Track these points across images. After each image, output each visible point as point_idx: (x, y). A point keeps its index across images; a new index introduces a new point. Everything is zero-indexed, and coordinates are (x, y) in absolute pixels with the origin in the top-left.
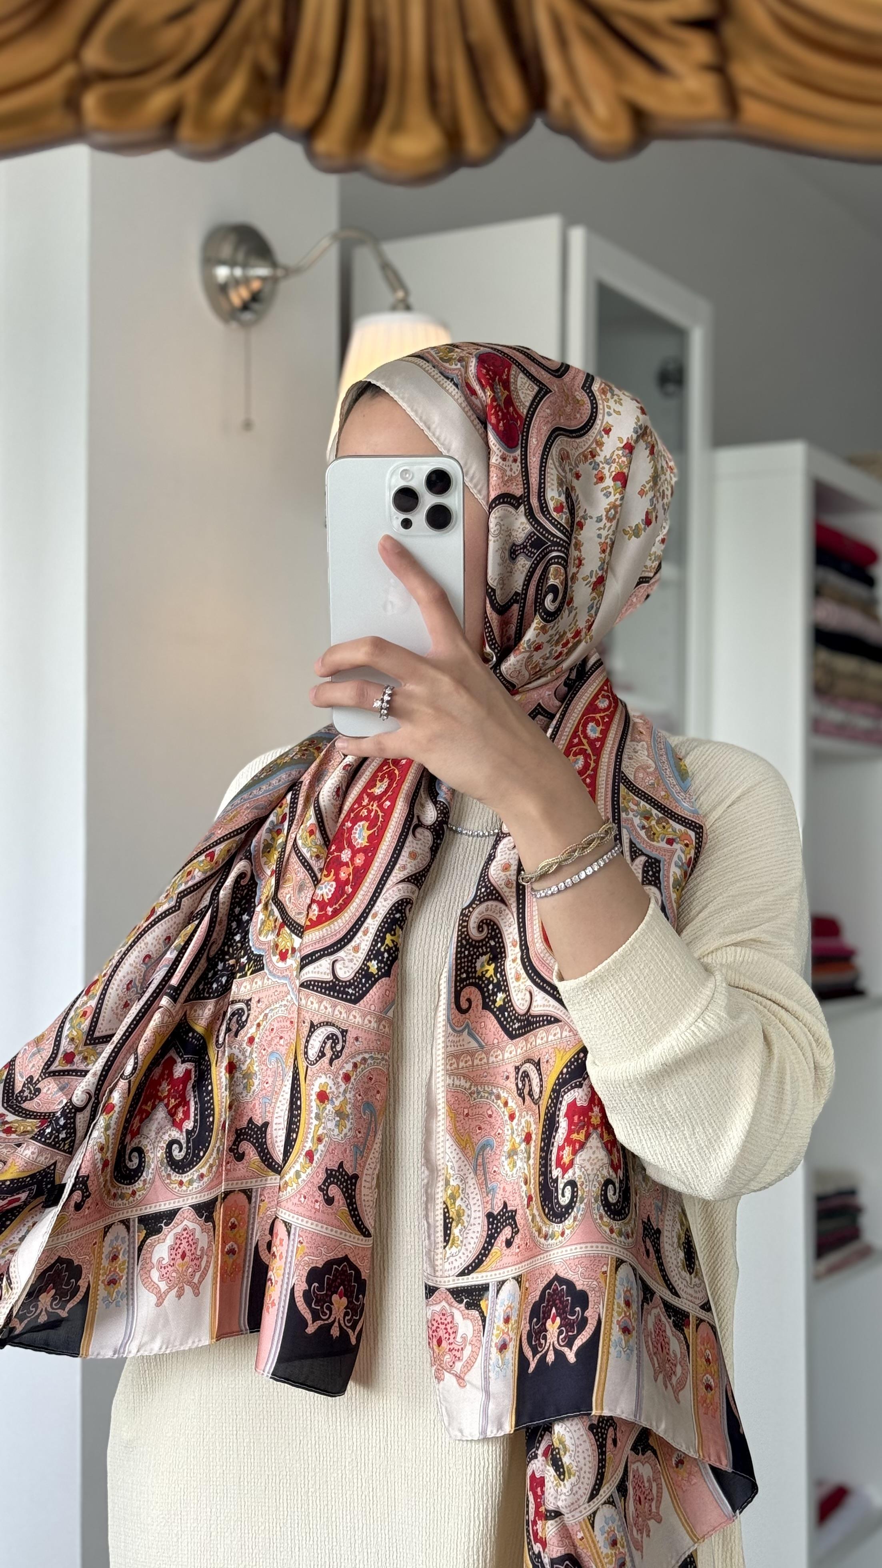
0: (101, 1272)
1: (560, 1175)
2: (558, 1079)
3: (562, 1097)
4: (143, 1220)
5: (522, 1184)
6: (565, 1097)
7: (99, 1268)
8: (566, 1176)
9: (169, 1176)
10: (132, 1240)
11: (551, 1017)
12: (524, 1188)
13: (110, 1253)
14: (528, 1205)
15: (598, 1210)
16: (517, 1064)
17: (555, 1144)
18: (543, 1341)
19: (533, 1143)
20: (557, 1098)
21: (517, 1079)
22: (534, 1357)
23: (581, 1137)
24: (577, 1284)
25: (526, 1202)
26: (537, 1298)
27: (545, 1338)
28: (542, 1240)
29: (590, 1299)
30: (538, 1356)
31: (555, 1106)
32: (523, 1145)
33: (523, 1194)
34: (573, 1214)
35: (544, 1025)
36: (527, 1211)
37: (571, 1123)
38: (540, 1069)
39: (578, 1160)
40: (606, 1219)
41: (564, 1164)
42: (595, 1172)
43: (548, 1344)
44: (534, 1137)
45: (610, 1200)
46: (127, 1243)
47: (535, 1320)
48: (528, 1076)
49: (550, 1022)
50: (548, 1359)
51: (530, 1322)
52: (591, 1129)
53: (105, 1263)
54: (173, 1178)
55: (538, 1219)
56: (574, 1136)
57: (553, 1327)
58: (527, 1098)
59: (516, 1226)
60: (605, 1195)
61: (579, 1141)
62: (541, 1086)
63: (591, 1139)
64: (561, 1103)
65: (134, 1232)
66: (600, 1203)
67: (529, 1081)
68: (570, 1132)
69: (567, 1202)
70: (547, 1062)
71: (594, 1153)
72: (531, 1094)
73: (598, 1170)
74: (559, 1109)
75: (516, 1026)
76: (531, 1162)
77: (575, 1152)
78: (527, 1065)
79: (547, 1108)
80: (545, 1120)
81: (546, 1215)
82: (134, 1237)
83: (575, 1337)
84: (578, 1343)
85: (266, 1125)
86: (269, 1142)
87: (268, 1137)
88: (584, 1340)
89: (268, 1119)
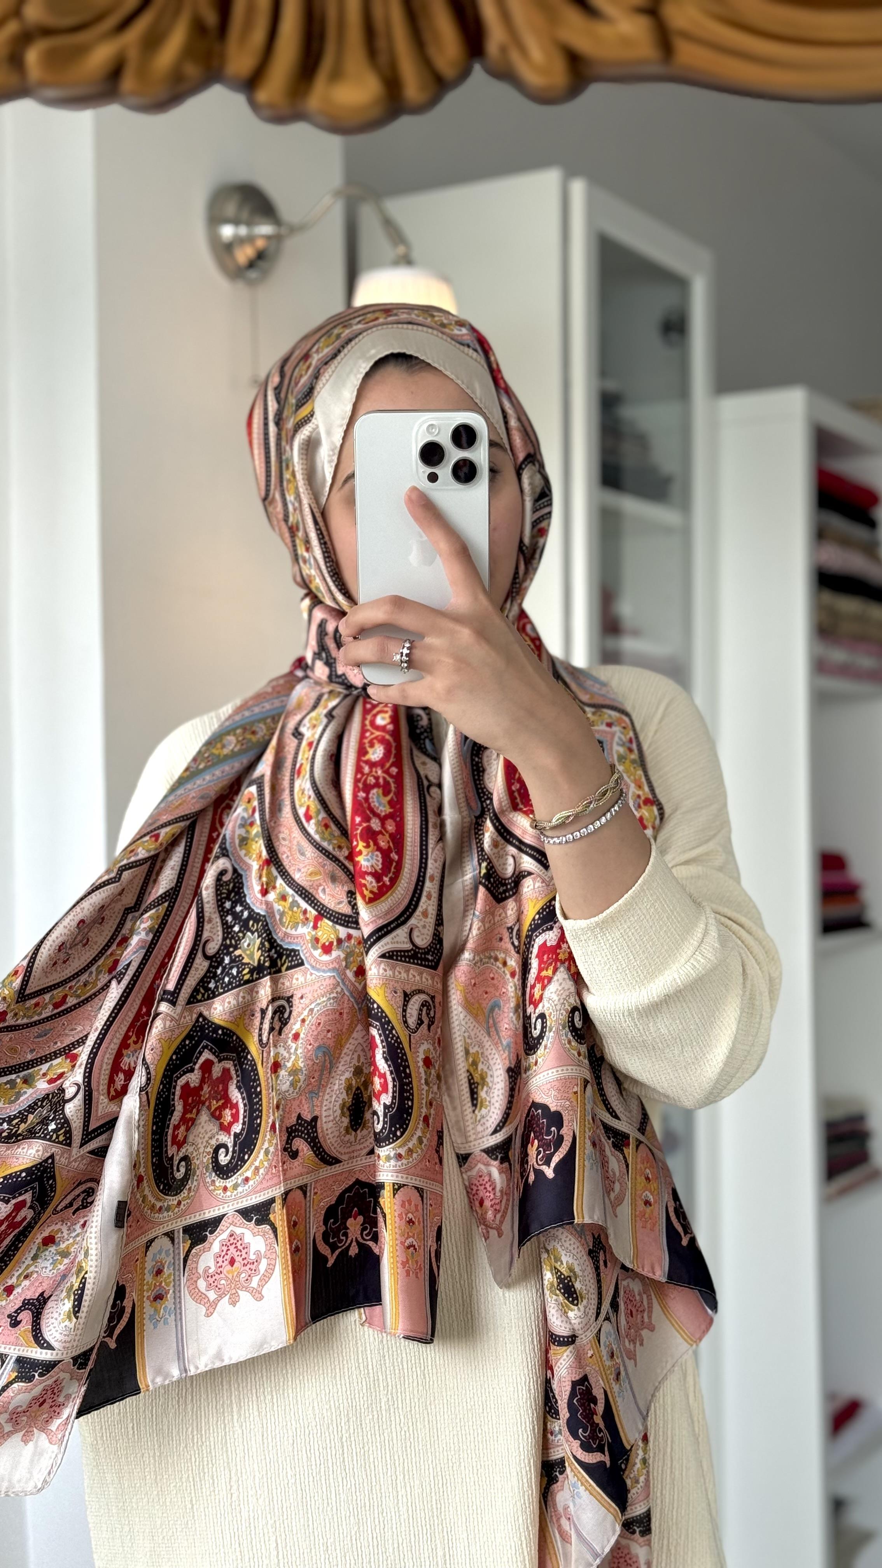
0: (145, 1288)
1: (533, 1011)
3: (535, 940)
4: (187, 1230)
6: (537, 940)
7: (142, 1285)
8: (537, 1011)
9: (213, 1181)
10: (177, 1252)
13: (153, 1267)
15: (566, 1036)
18: (526, 1166)
20: (530, 943)
22: (522, 1182)
23: (550, 972)
24: (551, 1106)
27: (527, 1162)
29: (564, 1118)
30: (524, 1180)
34: (543, 1043)
37: (540, 963)
39: (546, 994)
40: (574, 1043)
41: (535, 1000)
42: (562, 1001)
43: (529, 1167)
45: (577, 1025)
46: (172, 1255)
50: (529, 1180)
52: (559, 964)
53: (149, 1278)
54: (217, 1184)
56: (544, 973)
57: (532, 1150)
60: (573, 1022)
61: (547, 977)
63: (558, 973)
64: (533, 946)
65: (179, 1243)
66: (567, 1029)
68: (540, 970)
69: (538, 1033)
71: (561, 984)
73: (565, 999)
74: (532, 952)
77: (544, 988)
82: (179, 1248)
83: (552, 1155)
84: (556, 1159)
85: (315, 1119)
86: (320, 1136)
87: (319, 1131)
88: (561, 1156)
89: (316, 1113)
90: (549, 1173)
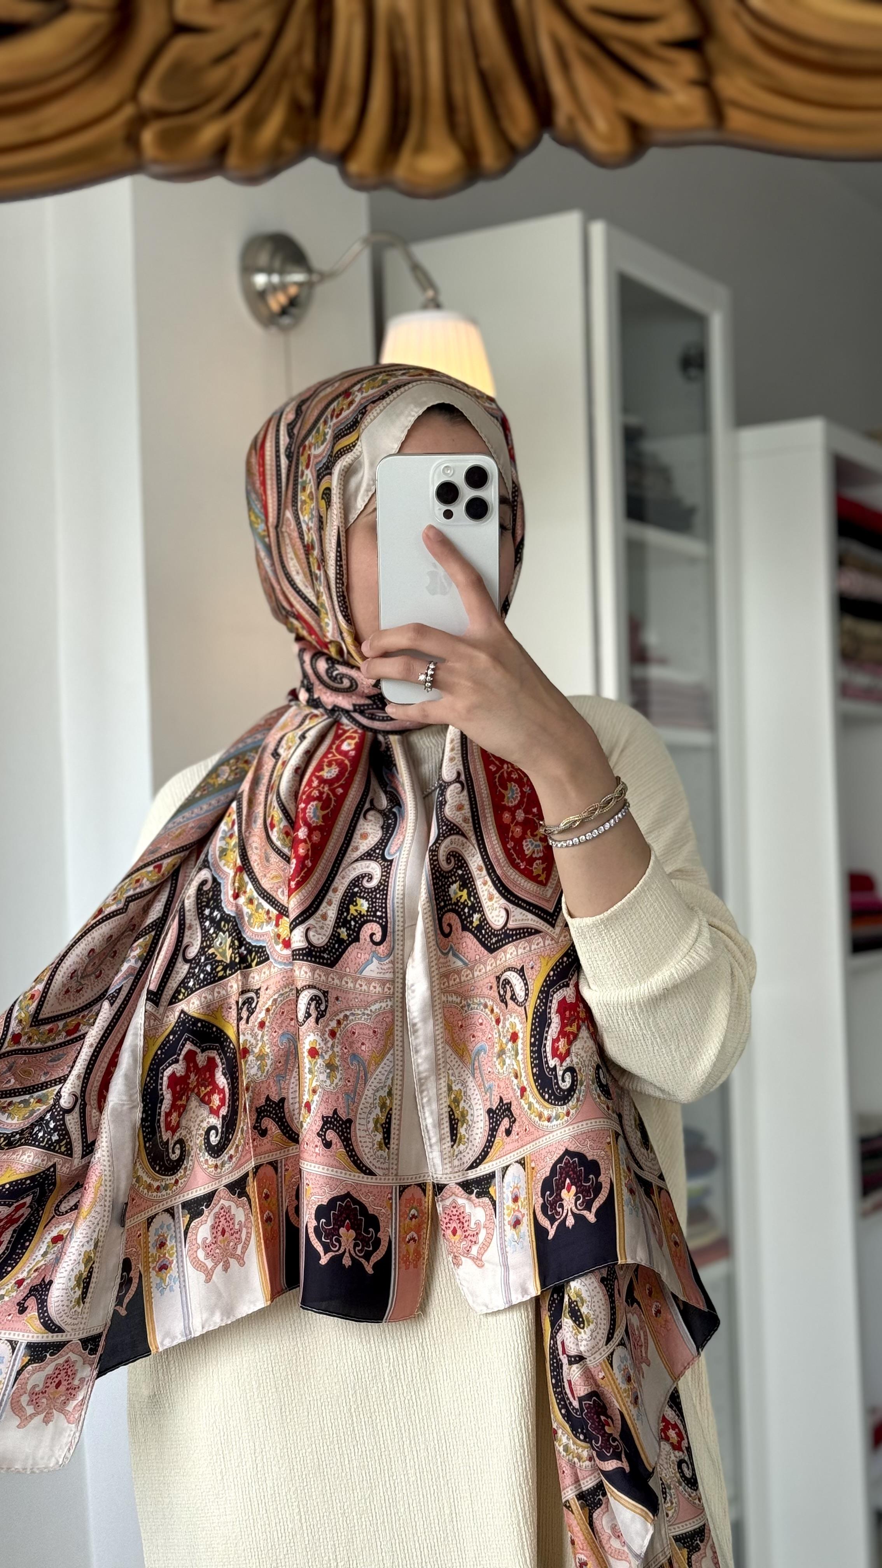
0: (150, 1259)
1: (558, 1064)
2: (545, 981)
3: (552, 996)
4: (186, 1205)
5: (513, 1078)
6: (555, 996)
7: (147, 1257)
8: (564, 1064)
9: (207, 1160)
10: (177, 1226)
11: (532, 929)
12: (515, 1081)
13: (156, 1241)
14: (522, 1096)
15: (596, 1090)
16: (498, 974)
17: (549, 1038)
18: (560, 1210)
19: (520, 1041)
20: (547, 998)
21: (498, 987)
22: (552, 1225)
23: (574, 1029)
24: (587, 1155)
25: (519, 1094)
26: (548, 1174)
27: (562, 1206)
28: (546, 1123)
29: (602, 1165)
30: (556, 1223)
31: (545, 1004)
32: (510, 1044)
33: (516, 1087)
34: (575, 1096)
35: (525, 937)
36: (522, 1101)
37: (563, 1019)
38: (524, 975)
39: (573, 1049)
40: (603, 1098)
41: (561, 1053)
42: (589, 1058)
43: (565, 1211)
44: (520, 1035)
45: (603, 1081)
46: (173, 1229)
47: (548, 1193)
48: (509, 982)
49: (530, 934)
50: (567, 1224)
51: (543, 1196)
52: (580, 1021)
53: (153, 1250)
54: (210, 1162)
55: (536, 1105)
56: (568, 1029)
57: (568, 1197)
58: (510, 1002)
59: (513, 1116)
60: (600, 1077)
61: (572, 1033)
62: (527, 989)
64: (551, 1002)
65: (178, 1218)
66: (596, 1083)
67: (511, 987)
68: (563, 1025)
69: (568, 1086)
70: (532, 968)
72: (513, 998)
73: (591, 1056)
74: (550, 1007)
75: (494, 940)
76: (520, 1057)
77: (570, 1043)
78: (508, 973)
79: (535, 1007)
80: (533, 1018)
81: (547, 1101)
82: (179, 1222)
83: (593, 1200)
84: (596, 1205)
85: (283, 1100)
86: (287, 1115)
87: (286, 1111)
88: (602, 1202)
89: (284, 1095)
90: (591, 1217)
